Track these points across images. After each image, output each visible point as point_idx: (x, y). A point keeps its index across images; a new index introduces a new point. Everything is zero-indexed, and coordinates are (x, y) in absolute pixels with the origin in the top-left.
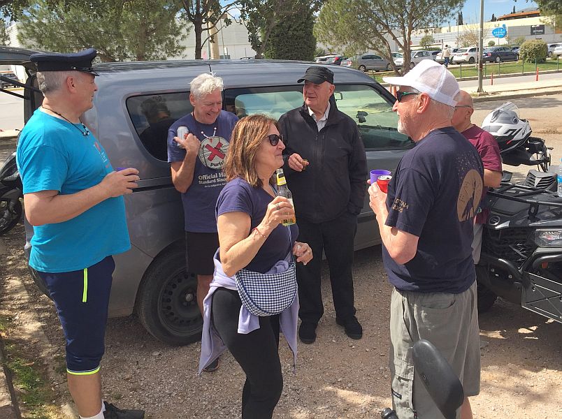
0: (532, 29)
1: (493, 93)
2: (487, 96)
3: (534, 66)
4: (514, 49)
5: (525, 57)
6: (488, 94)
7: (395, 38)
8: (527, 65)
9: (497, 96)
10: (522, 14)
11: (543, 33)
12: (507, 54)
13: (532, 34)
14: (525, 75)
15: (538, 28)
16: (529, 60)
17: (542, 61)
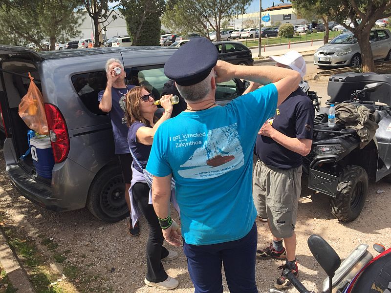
0: (284, 16)
1: (267, 57)
3: (287, 39)
4: (275, 29)
5: (282, 34)
6: (264, 58)
7: (211, 25)
8: (283, 39)
10: (278, 7)
11: (290, 19)
12: (271, 32)
13: (284, 19)
14: (282, 45)
15: (287, 16)
16: (284, 36)
17: (291, 37)
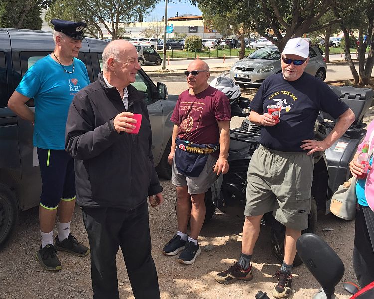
0: (190, 28)
1: (172, 71)
2: (169, 73)
3: (194, 54)
4: (180, 41)
5: (188, 47)
6: (169, 71)
7: (106, 27)
8: (189, 53)
9: (175, 72)
10: (183, 18)
11: (197, 32)
12: (175, 45)
13: (190, 32)
14: (188, 59)
15: (194, 28)
16: (191, 49)
17: (199, 51)
